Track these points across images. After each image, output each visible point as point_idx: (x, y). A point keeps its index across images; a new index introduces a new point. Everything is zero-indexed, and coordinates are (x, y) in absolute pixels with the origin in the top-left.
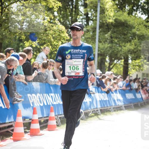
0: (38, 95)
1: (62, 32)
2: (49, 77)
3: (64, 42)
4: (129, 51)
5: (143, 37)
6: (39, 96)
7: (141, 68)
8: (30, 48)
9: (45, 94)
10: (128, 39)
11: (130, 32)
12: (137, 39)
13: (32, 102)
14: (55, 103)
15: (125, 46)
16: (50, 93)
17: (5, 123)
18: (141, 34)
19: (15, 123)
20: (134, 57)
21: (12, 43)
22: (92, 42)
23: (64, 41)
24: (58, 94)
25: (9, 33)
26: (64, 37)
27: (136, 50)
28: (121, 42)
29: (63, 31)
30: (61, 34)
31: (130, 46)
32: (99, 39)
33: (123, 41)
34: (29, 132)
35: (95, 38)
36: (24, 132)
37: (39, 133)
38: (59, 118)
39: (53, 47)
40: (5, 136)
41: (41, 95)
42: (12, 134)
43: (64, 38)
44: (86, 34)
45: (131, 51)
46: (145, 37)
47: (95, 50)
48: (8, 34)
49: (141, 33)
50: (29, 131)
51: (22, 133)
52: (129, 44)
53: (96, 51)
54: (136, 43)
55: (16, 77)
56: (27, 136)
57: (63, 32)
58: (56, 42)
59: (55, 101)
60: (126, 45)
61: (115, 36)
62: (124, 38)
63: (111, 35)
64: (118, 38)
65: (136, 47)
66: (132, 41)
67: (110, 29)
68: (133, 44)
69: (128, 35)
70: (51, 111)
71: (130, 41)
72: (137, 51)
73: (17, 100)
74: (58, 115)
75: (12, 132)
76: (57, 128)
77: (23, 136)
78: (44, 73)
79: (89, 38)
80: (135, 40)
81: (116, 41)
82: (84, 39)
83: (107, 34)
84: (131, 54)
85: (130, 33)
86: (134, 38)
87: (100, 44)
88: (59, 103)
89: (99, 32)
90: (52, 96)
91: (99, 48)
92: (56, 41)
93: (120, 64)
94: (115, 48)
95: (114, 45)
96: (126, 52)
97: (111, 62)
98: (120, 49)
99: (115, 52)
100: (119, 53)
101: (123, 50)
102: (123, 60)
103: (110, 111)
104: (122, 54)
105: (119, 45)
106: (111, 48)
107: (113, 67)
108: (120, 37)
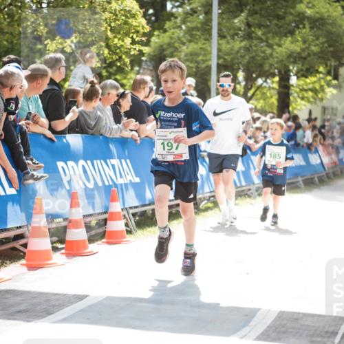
0: (82, 162)
1: (131, 14)
2: (104, 122)
3: (136, 40)
4: (290, 56)
5: (321, 21)
6: (83, 166)
7: (320, 96)
8: (59, 55)
9: (98, 161)
10: (286, 29)
11: (292, 11)
12: (307, 26)
13: (68, 179)
14: (120, 181)
15: (280, 46)
16: (110, 159)
17: (6, 230)
18: (317, 15)
19: (30, 228)
20: (302, 70)
21: (16, 44)
22: (202, 37)
23: (137, 36)
24: (128, 161)
25: (8, 20)
26: (136, 26)
27: (306, 53)
28: (270, 35)
29: (133, 12)
30: (130, 21)
31: (292, 43)
32: (220, 30)
33: (276, 34)
34: (62, 248)
35: (211, 29)
36: (51, 248)
37: (87, 251)
38: (131, 216)
39: (112, 51)
40: (7, 260)
41: (89, 162)
42: (25, 253)
43: (138, 29)
44: (189, 19)
45: (295, 55)
46: (327, 21)
47: (211, 57)
48: (6, 23)
49: (317, 13)
50: (64, 246)
51: (46, 252)
52: (290, 38)
53: (212, 58)
54: (305, 35)
56: (58, 257)
57: (134, 16)
58: (119, 39)
59: (121, 177)
60: (282, 42)
61: (256, 21)
62: (277, 25)
63: (246, 19)
64: (263, 26)
65: (307, 45)
66: (297, 32)
67: (246, 7)
68: (300, 39)
69: (287, 19)
70: (113, 200)
71: (292, 33)
72: (309, 55)
73: (33, 175)
74: (128, 209)
75: (25, 250)
76: (128, 237)
77: (50, 259)
78: (90, 112)
79: (196, 28)
80: (304, 30)
81: (260, 33)
83: (239, 18)
84: (294, 63)
85: (292, 14)
86: (301, 26)
87: (223, 42)
88: (131, 181)
89: (219, 14)
90: (113, 166)
91: (219, 50)
92: (119, 36)
93: (270, 88)
94: (257, 50)
95: (255, 42)
96: (284, 59)
97: (250, 83)
98: (268, 51)
99: (259, 58)
100: (266, 61)
101: (275, 55)
102: (277, 79)
103: (249, 196)
104: (274, 63)
105: (267, 42)
106: (247, 49)
107: (253, 95)
108: (268, 23)
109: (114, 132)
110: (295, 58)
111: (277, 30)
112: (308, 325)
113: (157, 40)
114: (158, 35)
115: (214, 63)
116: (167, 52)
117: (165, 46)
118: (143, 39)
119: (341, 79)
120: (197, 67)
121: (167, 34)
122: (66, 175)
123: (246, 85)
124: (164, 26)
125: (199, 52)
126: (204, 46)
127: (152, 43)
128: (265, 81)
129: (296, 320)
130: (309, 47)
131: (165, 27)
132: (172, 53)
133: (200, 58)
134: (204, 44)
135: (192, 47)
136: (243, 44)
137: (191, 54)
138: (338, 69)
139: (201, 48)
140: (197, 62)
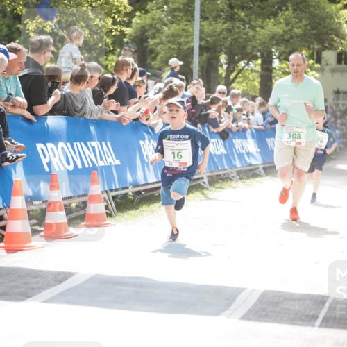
0: (61, 144)
3: (118, 20)
4: (273, 38)
6: (63, 148)
9: (78, 143)
10: (269, 10)
12: (290, 8)
13: (48, 161)
14: (101, 164)
15: (263, 28)
16: (90, 141)
19: (8, 210)
20: (284, 52)
22: (185, 18)
23: (119, 17)
24: (108, 143)
26: (118, 6)
27: (289, 36)
28: (253, 17)
31: (275, 25)
32: (202, 11)
33: (259, 15)
34: (41, 231)
35: (194, 10)
36: (30, 231)
37: (66, 234)
38: (111, 199)
41: (68, 144)
42: (3, 236)
43: (120, 9)
45: (278, 37)
47: (193, 39)
50: (43, 229)
51: (25, 234)
52: (272, 20)
53: (195, 40)
54: (288, 17)
55: (8, 105)
56: (37, 241)
59: (102, 159)
60: (265, 24)
61: (239, 3)
62: (259, 7)
63: (229, 1)
64: (246, 7)
65: (290, 27)
66: (280, 14)
68: (282, 21)
71: (275, 15)
72: (292, 37)
74: (109, 192)
75: (4, 233)
76: (109, 220)
77: (29, 241)
79: (178, 9)
80: (287, 12)
81: (242, 15)
82: (166, 11)
84: (277, 44)
86: (284, 8)
87: (205, 23)
88: (110, 163)
90: (93, 148)
91: (202, 32)
93: (252, 71)
94: (240, 32)
95: (238, 24)
96: (267, 41)
97: (232, 66)
98: (251, 33)
99: (241, 40)
100: (249, 43)
101: (258, 37)
102: (259, 61)
103: (231, 180)
104: (257, 45)
105: (250, 24)
106: (230, 31)
107: (236, 77)
108: (252, 5)
109: (94, 114)
110: (277, 40)
111: (261, 12)
112: (289, 309)
113: (138, 21)
114: (140, 16)
115: (196, 45)
116: (149, 33)
117: (147, 28)
118: (125, 19)
119: (323, 62)
120: (179, 49)
121: (149, 14)
122: (45, 157)
123: (228, 68)
124: (146, 6)
125: (180, 33)
126: (186, 28)
127: (134, 25)
128: (247, 64)
129: (277, 304)
130: (292, 29)
131: (147, 8)
132: (154, 34)
133: (182, 40)
134: (186, 25)
135: (174, 28)
136: (226, 26)
137: (173, 36)
138: (321, 52)
139: (183, 30)
140: (179, 44)
